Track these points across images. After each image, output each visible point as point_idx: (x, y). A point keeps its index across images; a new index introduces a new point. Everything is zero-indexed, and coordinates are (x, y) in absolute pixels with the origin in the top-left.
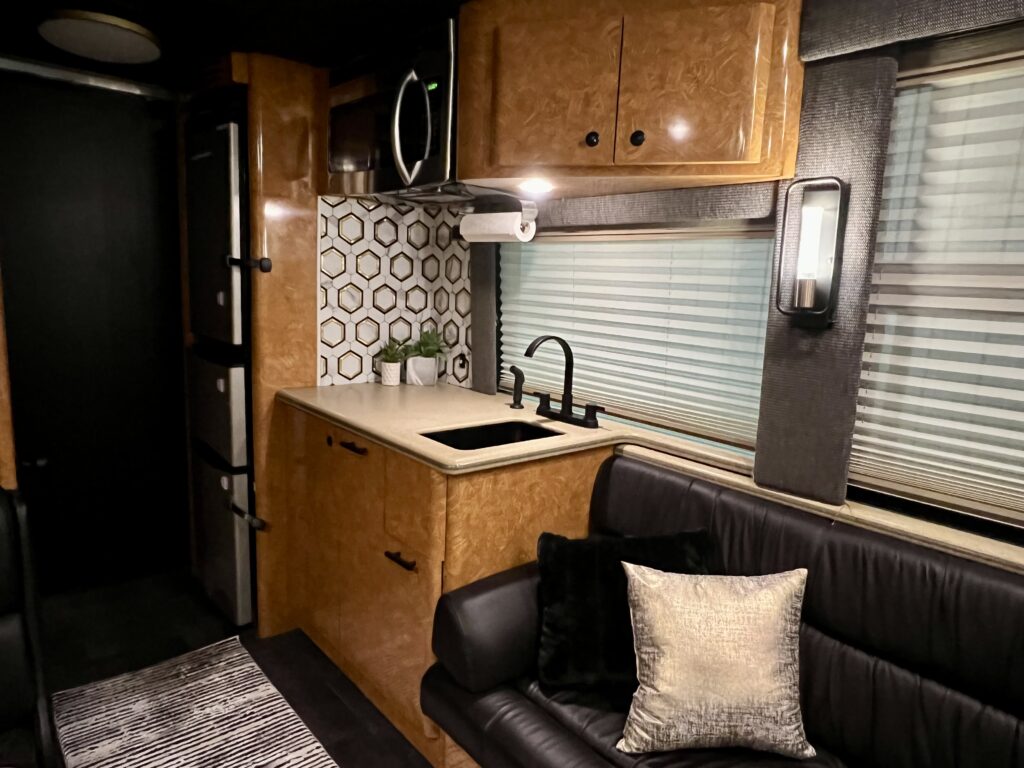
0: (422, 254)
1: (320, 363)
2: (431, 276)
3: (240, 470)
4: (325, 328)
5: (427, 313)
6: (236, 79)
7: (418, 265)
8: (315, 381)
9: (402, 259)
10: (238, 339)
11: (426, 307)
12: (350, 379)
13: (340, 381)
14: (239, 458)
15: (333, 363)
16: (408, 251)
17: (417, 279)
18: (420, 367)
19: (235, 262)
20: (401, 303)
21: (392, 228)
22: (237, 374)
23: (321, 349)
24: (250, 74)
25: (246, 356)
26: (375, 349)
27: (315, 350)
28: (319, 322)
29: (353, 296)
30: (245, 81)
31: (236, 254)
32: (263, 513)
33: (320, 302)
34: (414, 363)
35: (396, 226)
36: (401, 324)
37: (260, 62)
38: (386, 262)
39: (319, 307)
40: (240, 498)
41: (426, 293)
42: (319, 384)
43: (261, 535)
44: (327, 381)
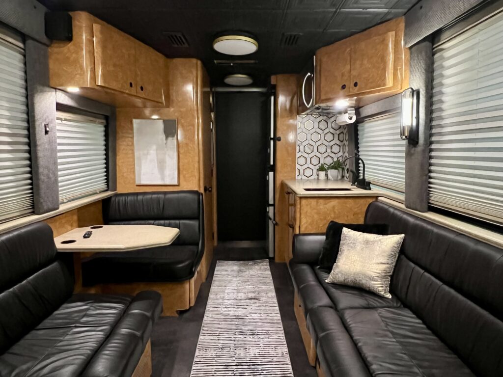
0: (338, 132)
1: (297, 171)
2: (342, 140)
3: (271, 205)
4: (299, 159)
5: (341, 154)
6: (272, 83)
7: (336, 136)
8: (295, 178)
9: (329, 134)
10: (272, 163)
11: (340, 151)
12: (308, 177)
13: (304, 177)
14: (271, 202)
15: (302, 171)
16: (332, 131)
17: (336, 141)
18: (332, 173)
19: (271, 139)
20: (329, 150)
21: (325, 123)
22: (271, 174)
23: (298, 166)
24: (277, 81)
25: (273, 168)
26: (317, 167)
27: (295, 167)
28: (297, 157)
29: (309, 148)
30: (275, 83)
31: (272, 136)
32: (277, 219)
33: (297, 151)
34: (330, 171)
35: (327, 123)
36: (329, 158)
37: (280, 77)
38: (323, 136)
39: (297, 152)
40: (271, 214)
41: (340, 146)
42: (296, 178)
43: (276, 227)
44: (299, 177)
